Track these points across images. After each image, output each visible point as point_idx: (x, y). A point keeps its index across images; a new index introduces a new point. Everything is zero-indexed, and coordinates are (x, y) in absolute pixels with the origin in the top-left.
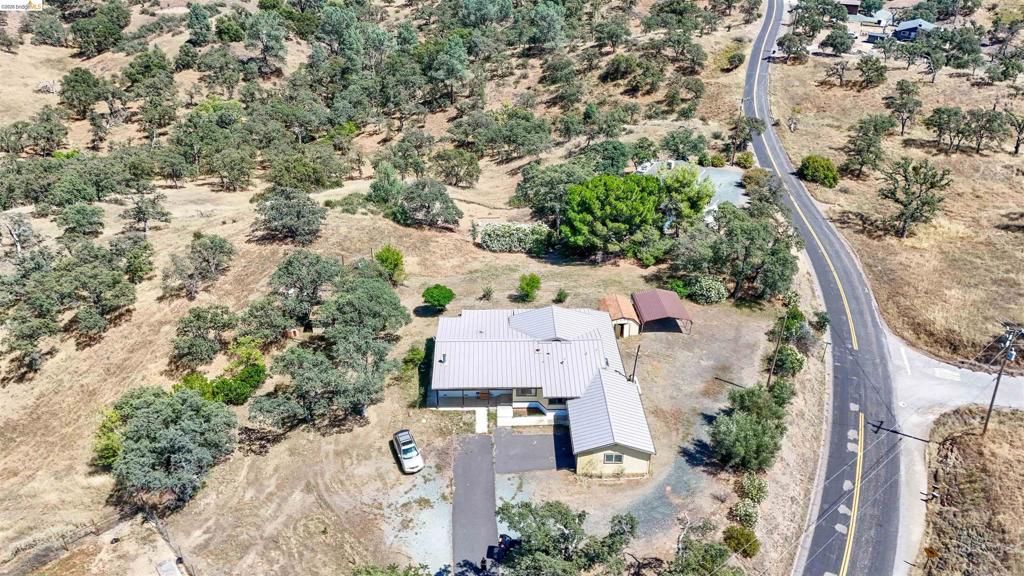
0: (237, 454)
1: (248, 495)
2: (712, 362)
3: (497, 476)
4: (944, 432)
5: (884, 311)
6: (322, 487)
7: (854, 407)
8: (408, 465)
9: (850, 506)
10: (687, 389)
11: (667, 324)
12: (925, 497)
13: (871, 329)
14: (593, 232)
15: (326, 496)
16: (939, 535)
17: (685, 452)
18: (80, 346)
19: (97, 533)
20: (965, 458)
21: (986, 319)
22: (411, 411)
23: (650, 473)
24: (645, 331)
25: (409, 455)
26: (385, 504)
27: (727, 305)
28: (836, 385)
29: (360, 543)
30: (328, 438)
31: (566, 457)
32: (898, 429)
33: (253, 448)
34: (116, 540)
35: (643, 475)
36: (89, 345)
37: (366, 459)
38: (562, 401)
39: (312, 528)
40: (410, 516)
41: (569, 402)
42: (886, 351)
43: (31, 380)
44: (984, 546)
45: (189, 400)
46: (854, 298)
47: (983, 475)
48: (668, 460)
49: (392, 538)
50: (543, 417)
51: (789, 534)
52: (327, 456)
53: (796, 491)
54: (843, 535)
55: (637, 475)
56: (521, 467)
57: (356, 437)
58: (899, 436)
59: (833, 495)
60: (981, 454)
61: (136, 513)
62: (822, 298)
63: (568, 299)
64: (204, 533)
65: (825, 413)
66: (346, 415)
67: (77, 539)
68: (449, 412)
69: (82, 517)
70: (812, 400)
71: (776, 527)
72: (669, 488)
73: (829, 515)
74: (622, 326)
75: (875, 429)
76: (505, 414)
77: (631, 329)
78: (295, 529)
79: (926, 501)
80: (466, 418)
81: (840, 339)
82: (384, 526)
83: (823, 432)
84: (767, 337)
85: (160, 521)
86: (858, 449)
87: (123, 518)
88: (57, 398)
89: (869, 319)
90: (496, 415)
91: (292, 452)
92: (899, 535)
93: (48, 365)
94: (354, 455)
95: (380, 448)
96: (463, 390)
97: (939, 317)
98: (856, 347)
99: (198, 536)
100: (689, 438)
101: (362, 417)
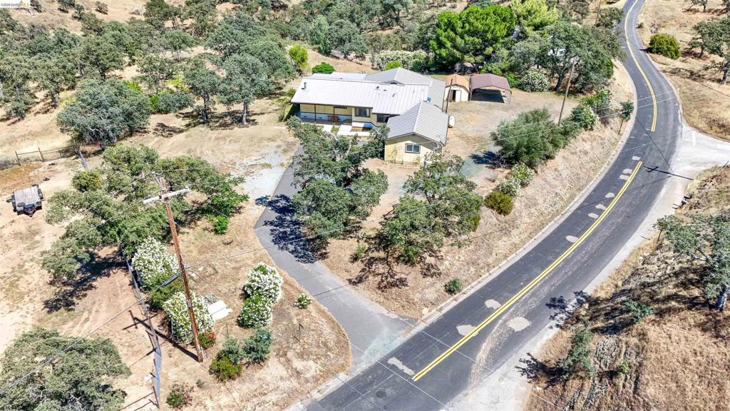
0: (151, 135)
5: (687, 115)
7: (636, 158)
13: (671, 123)
14: (455, 47)
17: (475, 156)
19: (43, 161)
24: (473, 99)
26: (238, 163)
27: (547, 93)
28: (625, 147)
32: (669, 171)
33: (164, 134)
38: (385, 118)
40: (253, 170)
41: (389, 119)
42: (679, 133)
46: (664, 108)
51: (546, 212)
52: (210, 139)
53: (563, 191)
57: (234, 132)
58: (669, 175)
59: (597, 197)
61: (73, 155)
65: (609, 159)
66: (232, 123)
71: (535, 205)
73: (587, 208)
75: (649, 170)
76: (345, 130)
77: (462, 96)
79: (676, 208)
85: (85, 159)
86: (628, 179)
87: (63, 157)
89: (672, 118)
90: (338, 129)
91: (188, 137)
92: (643, 223)
94: (228, 140)
98: (653, 130)
100: (482, 150)
101: (243, 124)
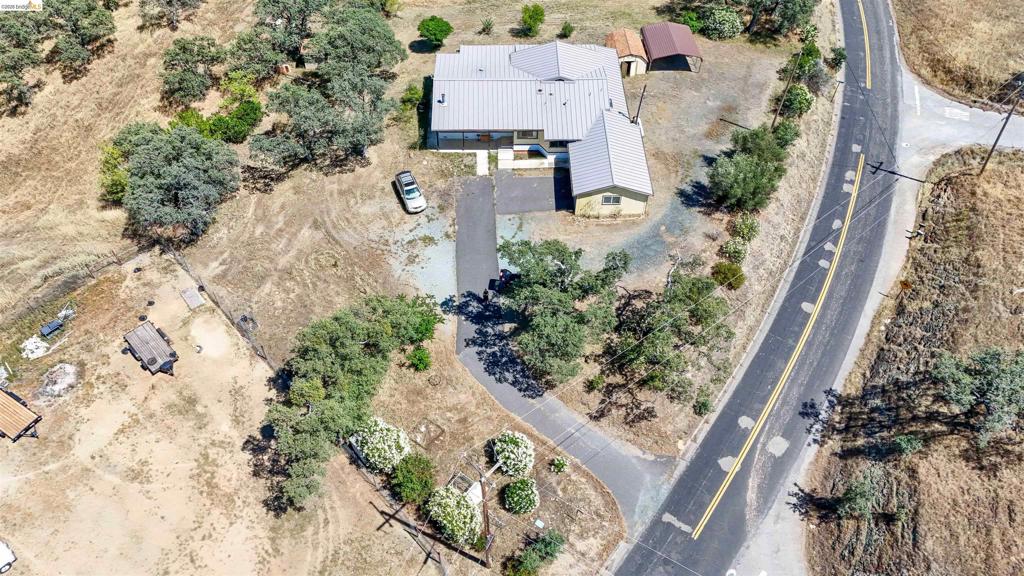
0: (243, 192)
1: (259, 230)
2: (718, 103)
3: (498, 216)
4: (941, 172)
5: (905, 46)
6: (329, 225)
7: (856, 148)
8: (411, 205)
9: (835, 243)
10: (692, 131)
11: (677, 62)
12: (909, 235)
13: (888, 67)
15: (333, 232)
16: (916, 270)
17: (682, 193)
18: (68, 79)
19: (119, 262)
20: (956, 198)
21: (1009, 54)
22: (412, 153)
23: (647, 213)
24: (652, 70)
25: (412, 196)
26: (391, 241)
27: (741, 39)
28: (841, 126)
29: (369, 275)
30: (331, 178)
31: (565, 199)
32: (896, 170)
33: (258, 186)
34: (139, 270)
35: (639, 216)
36: (76, 78)
37: (370, 198)
38: (563, 144)
39: (323, 262)
40: (416, 252)
41: (570, 145)
42: (899, 89)
43: (24, 114)
44: (957, 279)
45: (188, 138)
46: (877, 32)
47: (971, 214)
48: (665, 200)
49: (400, 271)
50: (544, 160)
51: (774, 269)
52: (331, 195)
53: (787, 230)
54: (825, 269)
55: (634, 216)
56: (522, 209)
57: (359, 178)
58: (896, 177)
59: (822, 233)
60: (973, 194)
61: (153, 245)
62: (842, 31)
63: (574, 34)
64: (221, 264)
65: (826, 154)
66: (347, 155)
67: (101, 268)
68: (450, 155)
69: (103, 248)
70: (815, 141)
71: (763, 263)
72: (663, 228)
73: (815, 251)
74: (629, 63)
75: (874, 170)
76: (506, 158)
77: (639, 67)
78: (307, 262)
79: (910, 238)
80: (468, 161)
81: (853, 79)
82: (392, 261)
83: (822, 174)
84: (778, 76)
85: (177, 253)
86: (853, 190)
87: (141, 250)
88: (54, 133)
89: (887, 54)
90: (496, 158)
91: (297, 190)
92: (878, 269)
93: (38, 98)
94: (358, 194)
95: (383, 189)
96: (463, 132)
97: (960, 53)
98: (869, 86)
99: (215, 268)
100: (688, 180)
101: (364, 158)
